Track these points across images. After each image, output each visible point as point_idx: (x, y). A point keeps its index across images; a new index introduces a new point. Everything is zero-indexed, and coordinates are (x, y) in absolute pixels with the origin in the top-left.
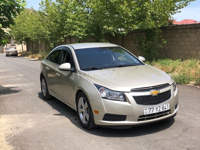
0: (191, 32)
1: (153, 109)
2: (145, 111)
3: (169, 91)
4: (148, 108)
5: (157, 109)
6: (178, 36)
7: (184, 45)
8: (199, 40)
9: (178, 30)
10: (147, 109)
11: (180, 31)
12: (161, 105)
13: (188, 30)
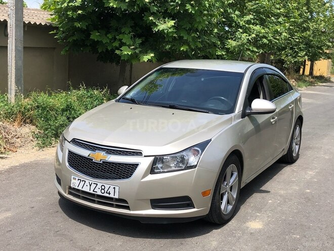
1: (84, 182)
2: (73, 181)
3: (135, 166)
4: (77, 178)
5: (90, 185)
10: (75, 179)
12: (100, 182)
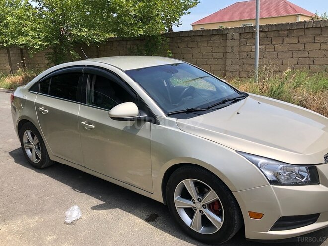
0: (202, 41)
6: (184, 46)
7: (192, 58)
8: (213, 51)
9: (183, 38)
11: (186, 39)
13: (197, 37)
